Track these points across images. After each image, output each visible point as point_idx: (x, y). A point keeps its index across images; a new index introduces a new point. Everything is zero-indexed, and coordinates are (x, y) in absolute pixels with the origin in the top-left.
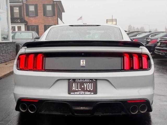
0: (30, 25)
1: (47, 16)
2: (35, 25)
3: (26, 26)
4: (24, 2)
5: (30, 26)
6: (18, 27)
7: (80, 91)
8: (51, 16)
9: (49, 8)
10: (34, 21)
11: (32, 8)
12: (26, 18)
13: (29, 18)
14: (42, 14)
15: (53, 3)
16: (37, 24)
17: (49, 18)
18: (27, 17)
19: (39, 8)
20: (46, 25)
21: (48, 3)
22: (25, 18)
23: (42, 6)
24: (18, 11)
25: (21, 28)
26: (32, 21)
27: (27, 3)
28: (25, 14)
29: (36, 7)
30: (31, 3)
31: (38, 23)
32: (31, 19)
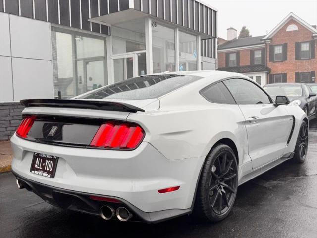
0: (274, 73)
1: (301, 60)
2: (282, 74)
3: (269, 75)
4: (267, 43)
5: (274, 75)
6: (256, 77)
7: (40, 170)
8: (308, 59)
9: (305, 47)
10: (280, 68)
11: (279, 50)
12: (270, 65)
13: (274, 64)
14: (294, 57)
15: (312, 39)
16: (286, 72)
17: (305, 61)
18: (271, 63)
19: (289, 49)
20: (298, 73)
21: (305, 40)
22: (268, 65)
23: (294, 44)
24: (260, 56)
25: (260, 79)
26: (278, 68)
27: (271, 44)
28: (268, 58)
29: (285, 47)
30: (277, 43)
31: (286, 70)
32: (277, 64)
